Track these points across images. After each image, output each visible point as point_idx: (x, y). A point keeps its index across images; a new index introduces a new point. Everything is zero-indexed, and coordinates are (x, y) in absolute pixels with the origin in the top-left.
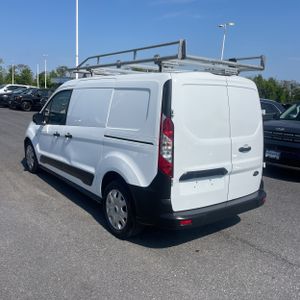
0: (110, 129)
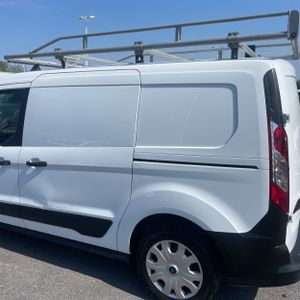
0: (143, 149)
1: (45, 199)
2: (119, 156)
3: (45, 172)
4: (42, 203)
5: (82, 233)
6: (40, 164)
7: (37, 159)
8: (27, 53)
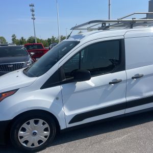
7: (138, 74)
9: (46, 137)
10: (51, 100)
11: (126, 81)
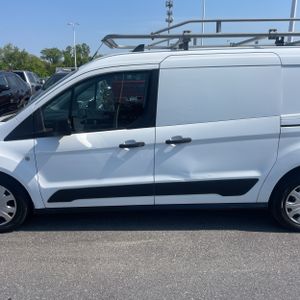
1: (188, 172)
2: (267, 124)
3: (187, 147)
4: (185, 176)
5: (224, 194)
6: (180, 142)
7: (180, 137)
8: (149, 34)
9: (11, 214)
10: (17, 160)
11: (155, 145)
